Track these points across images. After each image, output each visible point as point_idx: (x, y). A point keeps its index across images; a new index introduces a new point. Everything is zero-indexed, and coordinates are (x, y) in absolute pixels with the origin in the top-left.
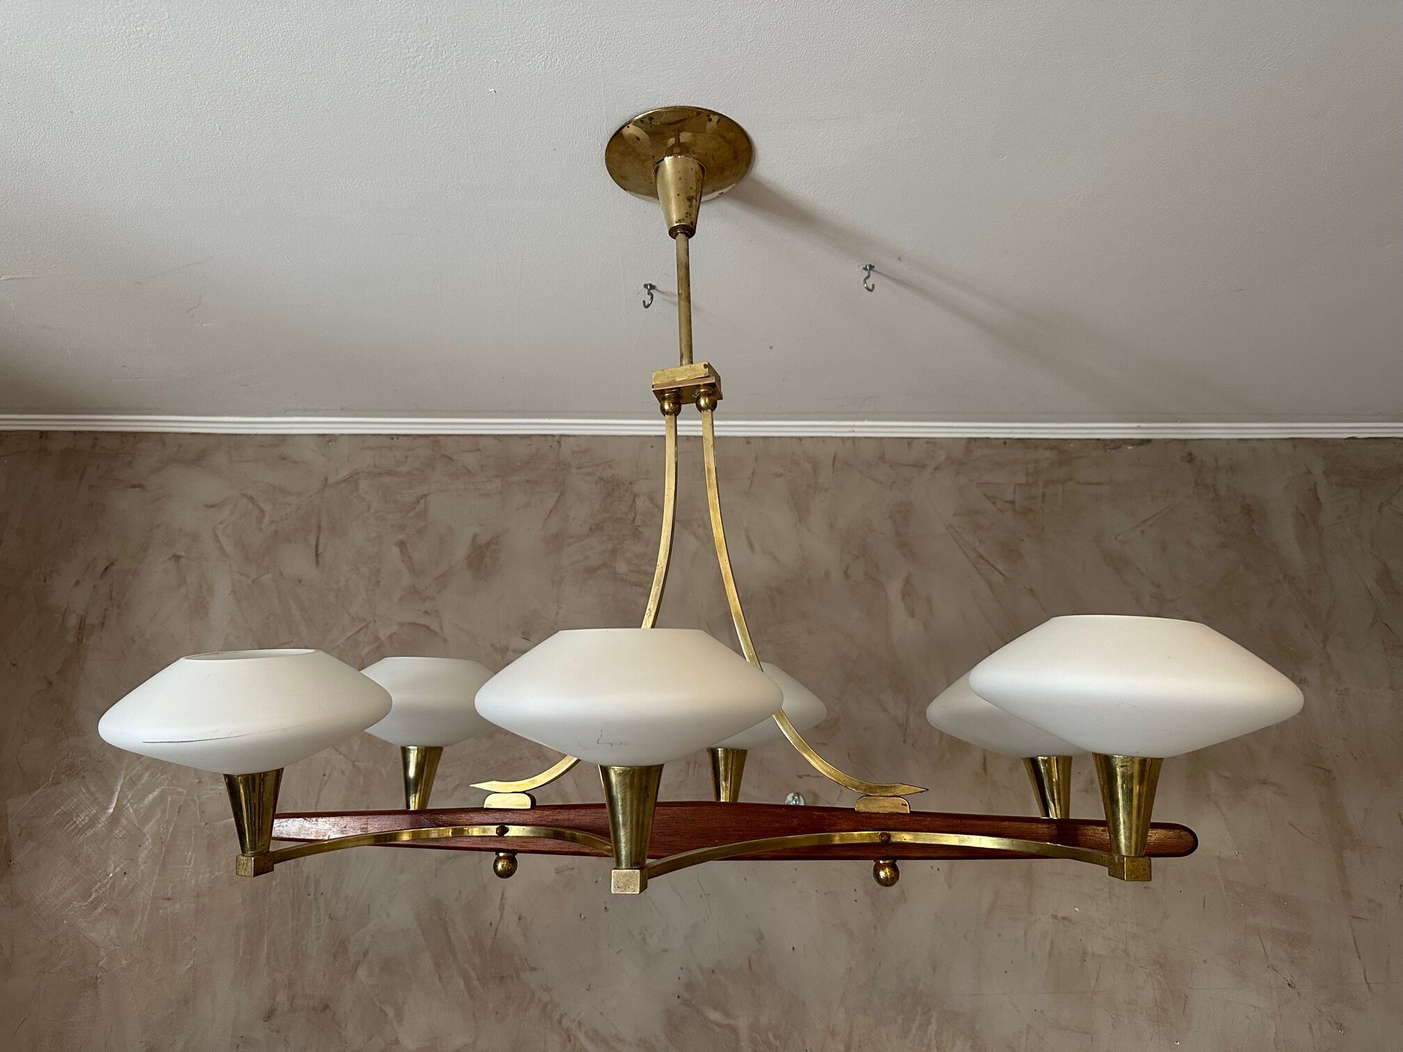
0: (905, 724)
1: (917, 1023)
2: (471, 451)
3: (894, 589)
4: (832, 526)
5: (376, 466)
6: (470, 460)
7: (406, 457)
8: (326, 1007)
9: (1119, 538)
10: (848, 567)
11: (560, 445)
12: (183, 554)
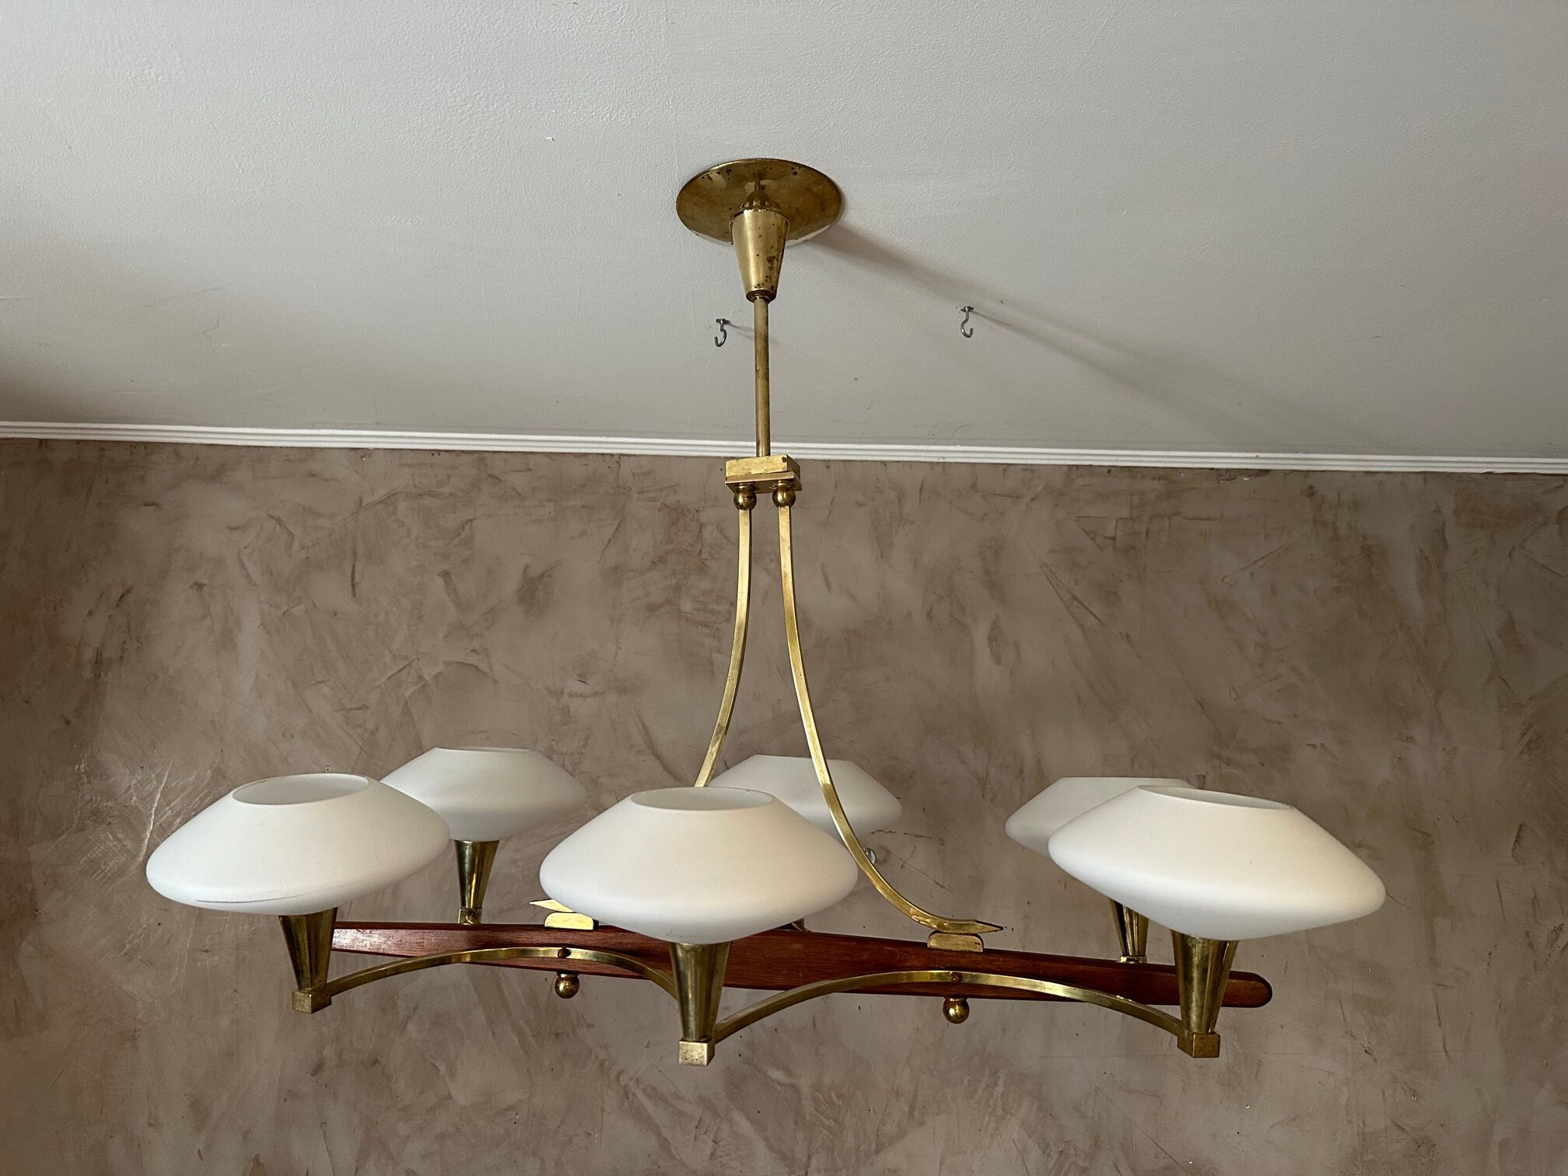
0: (984, 778)
1: (983, 1084)
2: (521, 471)
3: (980, 633)
4: (916, 563)
5: (415, 486)
6: (520, 481)
7: (449, 476)
8: (376, 1061)
9: (1226, 580)
10: (931, 608)
11: (620, 466)
12: (205, 581)
